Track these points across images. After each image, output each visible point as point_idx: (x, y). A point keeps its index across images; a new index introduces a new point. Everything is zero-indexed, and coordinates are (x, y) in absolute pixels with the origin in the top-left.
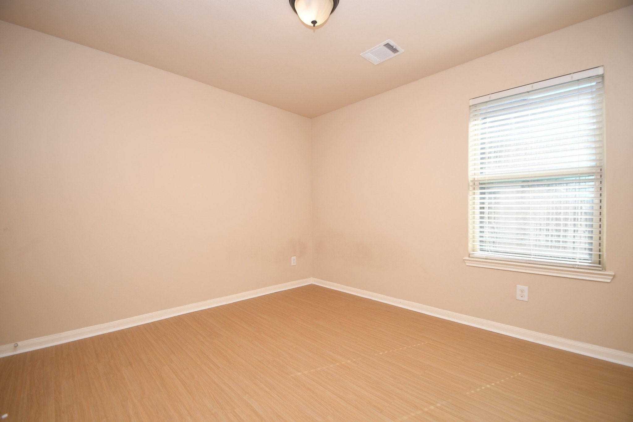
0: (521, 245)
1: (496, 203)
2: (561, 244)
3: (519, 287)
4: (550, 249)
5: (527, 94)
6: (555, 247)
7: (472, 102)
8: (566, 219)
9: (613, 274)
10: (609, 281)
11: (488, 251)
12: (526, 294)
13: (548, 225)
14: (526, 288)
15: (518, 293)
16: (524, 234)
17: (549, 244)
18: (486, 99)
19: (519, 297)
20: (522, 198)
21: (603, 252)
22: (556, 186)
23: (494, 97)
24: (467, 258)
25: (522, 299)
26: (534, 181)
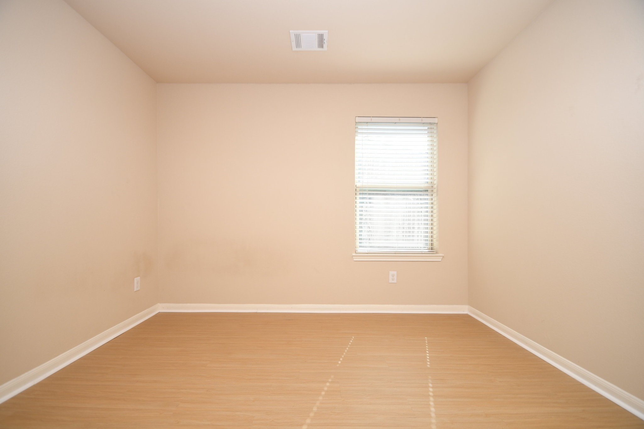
0: (387, 240)
1: (371, 207)
2: (411, 238)
3: (391, 273)
4: (404, 242)
5: (394, 124)
6: (408, 240)
7: (358, 120)
8: (414, 220)
9: (443, 255)
10: (440, 260)
11: (366, 247)
12: (395, 277)
13: (403, 224)
14: (395, 273)
15: (391, 277)
16: (390, 232)
17: (405, 238)
18: (368, 120)
19: (391, 281)
20: (387, 203)
21: (433, 241)
22: (408, 196)
23: (374, 120)
24: (354, 254)
25: (393, 282)
26: (400, 191)
